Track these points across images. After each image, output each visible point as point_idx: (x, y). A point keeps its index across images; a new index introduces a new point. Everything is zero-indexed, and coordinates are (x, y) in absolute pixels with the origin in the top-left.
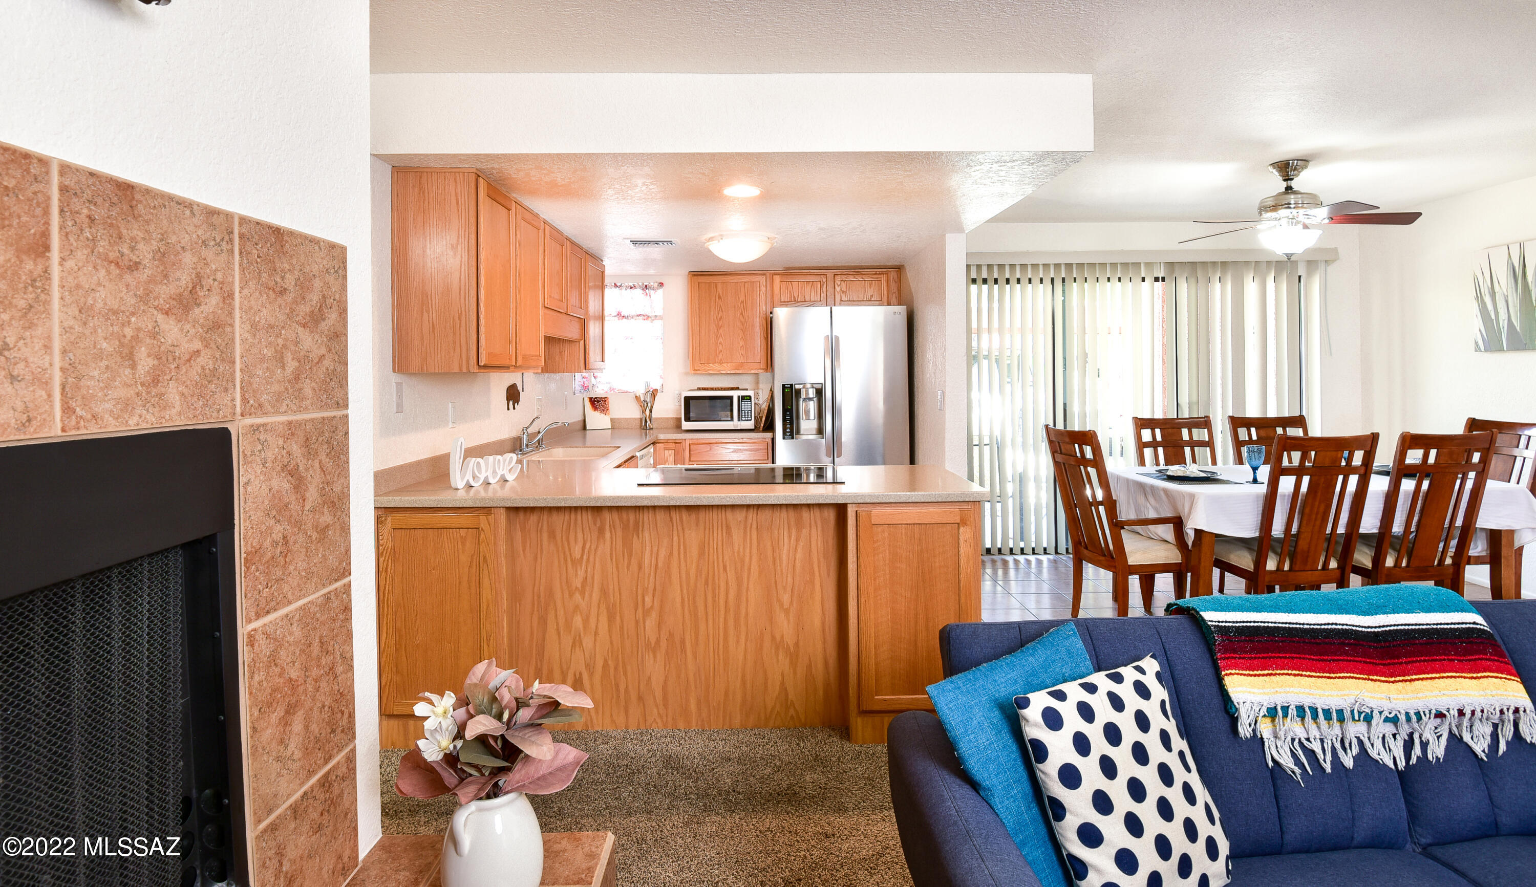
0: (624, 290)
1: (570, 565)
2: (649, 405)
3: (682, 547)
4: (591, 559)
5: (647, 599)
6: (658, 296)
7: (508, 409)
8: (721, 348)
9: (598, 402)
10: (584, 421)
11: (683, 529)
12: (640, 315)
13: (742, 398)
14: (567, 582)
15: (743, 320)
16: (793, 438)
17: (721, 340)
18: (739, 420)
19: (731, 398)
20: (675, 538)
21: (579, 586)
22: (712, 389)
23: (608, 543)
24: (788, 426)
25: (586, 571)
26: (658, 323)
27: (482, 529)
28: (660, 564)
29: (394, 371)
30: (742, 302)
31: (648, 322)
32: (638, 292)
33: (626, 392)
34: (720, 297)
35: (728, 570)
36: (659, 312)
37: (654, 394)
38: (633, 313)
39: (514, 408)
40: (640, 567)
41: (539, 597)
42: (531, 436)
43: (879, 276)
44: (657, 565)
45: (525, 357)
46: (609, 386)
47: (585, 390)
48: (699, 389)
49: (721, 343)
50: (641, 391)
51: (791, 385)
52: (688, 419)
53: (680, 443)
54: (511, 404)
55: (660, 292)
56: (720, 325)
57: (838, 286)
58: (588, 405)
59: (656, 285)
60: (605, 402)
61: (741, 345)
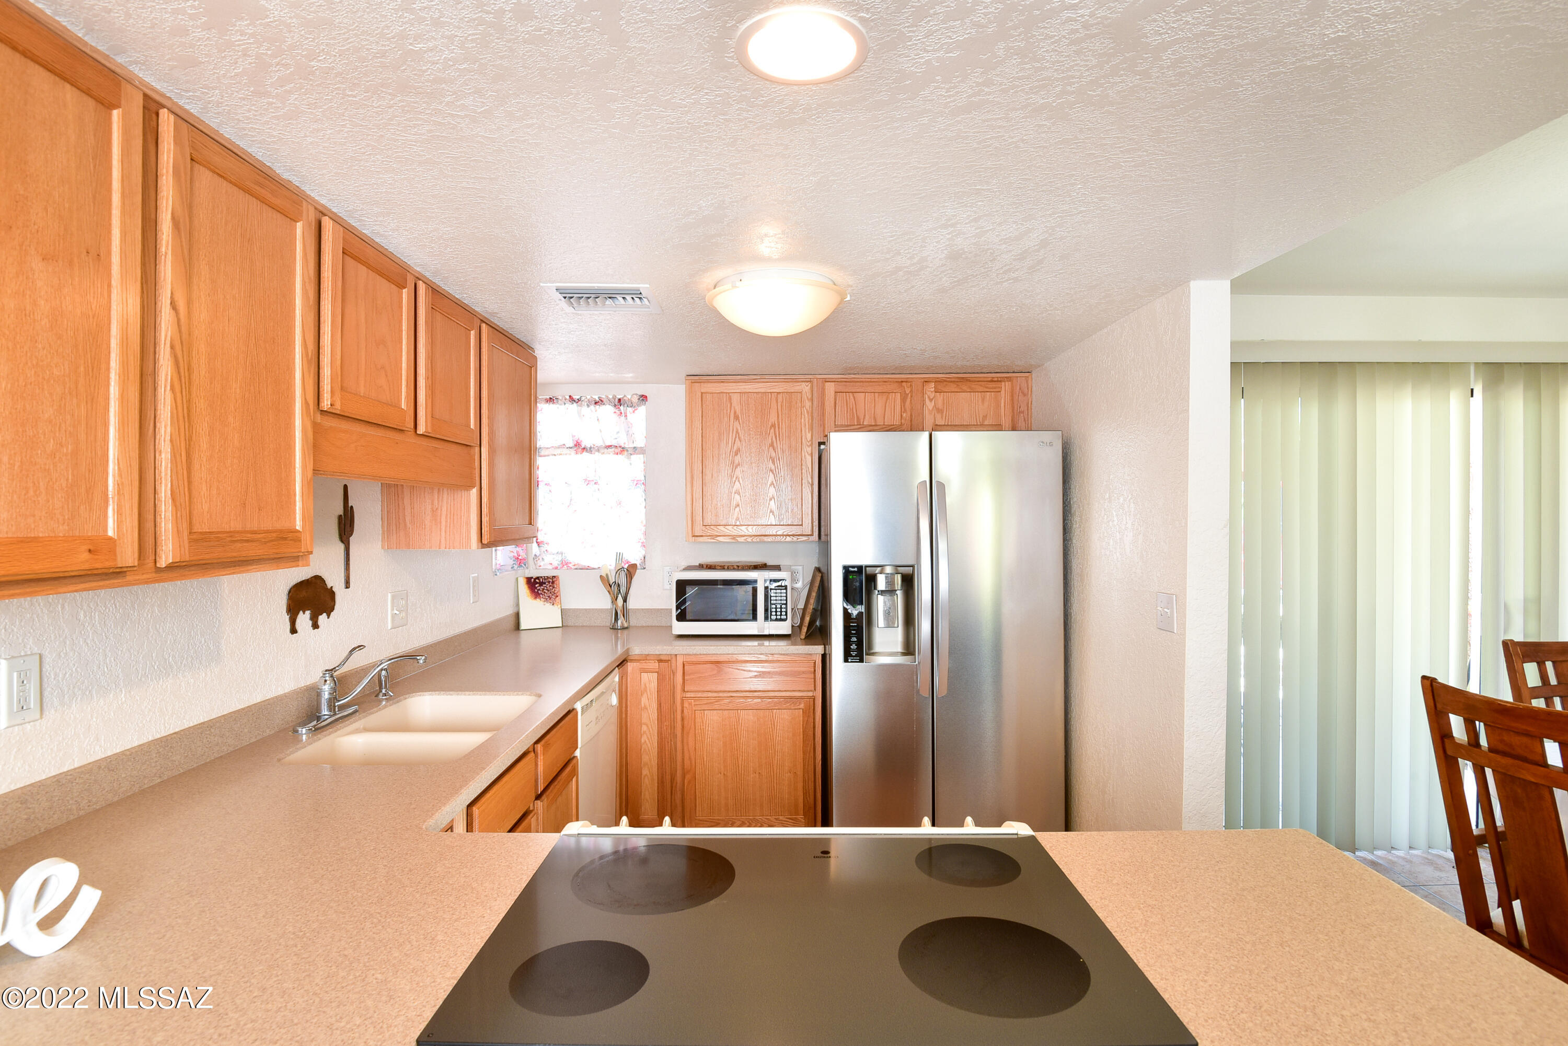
0: (585, 408)
2: (623, 590)
6: (639, 417)
7: (293, 631)
8: (737, 499)
9: (541, 584)
10: (517, 615)
12: (610, 446)
13: (772, 585)
15: (773, 454)
16: (861, 661)
17: (737, 487)
18: (766, 618)
19: (753, 582)
22: (723, 567)
24: (854, 639)
26: (638, 459)
30: (773, 426)
31: (621, 458)
32: (607, 410)
33: (588, 568)
34: (737, 417)
36: (640, 442)
37: (631, 571)
38: (599, 443)
39: (315, 626)
42: (341, 683)
43: (998, 385)
46: (559, 558)
47: (520, 565)
48: (701, 567)
49: (737, 492)
50: (610, 567)
51: (860, 568)
52: (681, 617)
53: (669, 658)
54: (304, 619)
55: (642, 409)
56: (736, 462)
57: (931, 400)
58: (524, 589)
59: (635, 399)
60: (553, 582)
61: (770, 495)
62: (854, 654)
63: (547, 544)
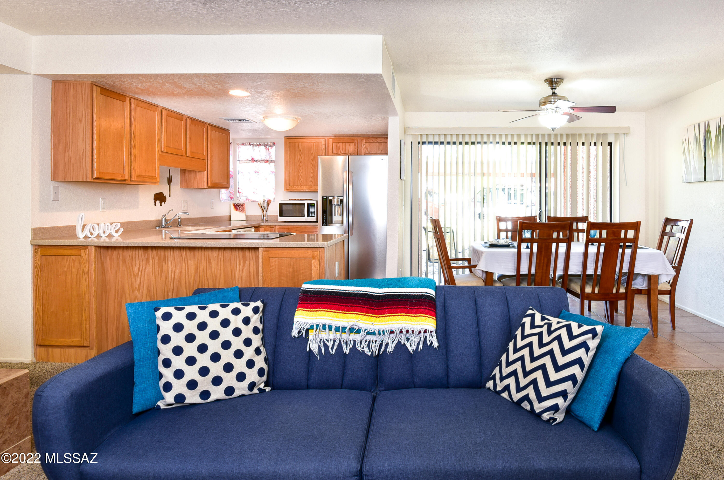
0: (255, 147)
1: (133, 276)
2: (266, 208)
3: (187, 269)
4: (143, 274)
5: (169, 294)
6: (273, 150)
7: (155, 205)
8: (300, 177)
9: (239, 206)
10: (230, 216)
11: (187, 260)
12: (262, 160)
13: (309, 205)
14: (131, 285)
15: (312, 163)
16: (327, 225)
17: (301, 173)
18: (308, 216)
19: (304, 204)
20: (184, 264)
21: (137, 287)
22: (295, 200)
23: (151, 266)
24: (325, 219)
25: (141, 280)
26: (272, 164)
27: (82, 256)
28: (176, 277)
29: (52, 180)
30: (312, 153)
31: (267, 164)
32: (263, 148)
33: (255, 201)
34: (300, 151)
35: (209, 280)
36: (273, 159)
37: (269, 202)
38: (260, 159)
39: (161, 205)
40: (166, 278)
41: (118, 292)
42: (168, 220)
43: (386, 140)
44: (174, 277)
45: (138, 176)
46: (246, 198)
47: (231, 200)
48: (289, 200)
49: (301, 175)
50: (261, 201)
51: (327, 197)
52: (281, 215)
53: (273, 228)
54: (158, 202)
55: (274, 148)
56: (300, 165)
57: (364, 145)
58: (232, 207)
59: (271, 144)
60: (243, 206)
61: (311, 176)
62: (325, 223)
63: (242, 193)
